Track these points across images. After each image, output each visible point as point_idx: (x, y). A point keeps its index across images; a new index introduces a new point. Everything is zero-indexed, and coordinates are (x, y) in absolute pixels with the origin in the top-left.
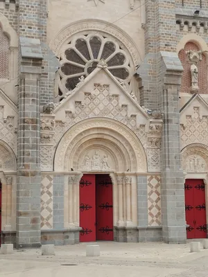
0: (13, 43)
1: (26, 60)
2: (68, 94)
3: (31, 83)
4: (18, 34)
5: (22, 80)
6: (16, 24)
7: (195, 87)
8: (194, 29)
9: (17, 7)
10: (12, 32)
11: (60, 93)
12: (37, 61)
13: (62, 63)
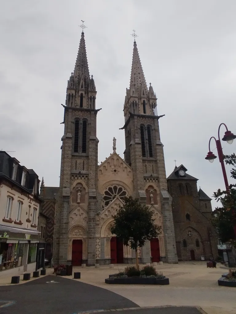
0: (87, 191)
1: (91, 197)
2: (106, 208)
3: (93, 205)
4: (88, 188)
5: (89, 204)
6: (88, 184)
7: (152, 202)
8: (151, 181)
9: (88, 178)
10: (86, 187)
11: (103, 207)
12: (94, 198)
13: (103, 197)
